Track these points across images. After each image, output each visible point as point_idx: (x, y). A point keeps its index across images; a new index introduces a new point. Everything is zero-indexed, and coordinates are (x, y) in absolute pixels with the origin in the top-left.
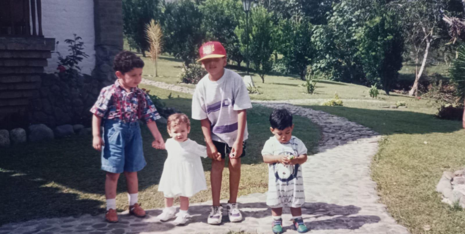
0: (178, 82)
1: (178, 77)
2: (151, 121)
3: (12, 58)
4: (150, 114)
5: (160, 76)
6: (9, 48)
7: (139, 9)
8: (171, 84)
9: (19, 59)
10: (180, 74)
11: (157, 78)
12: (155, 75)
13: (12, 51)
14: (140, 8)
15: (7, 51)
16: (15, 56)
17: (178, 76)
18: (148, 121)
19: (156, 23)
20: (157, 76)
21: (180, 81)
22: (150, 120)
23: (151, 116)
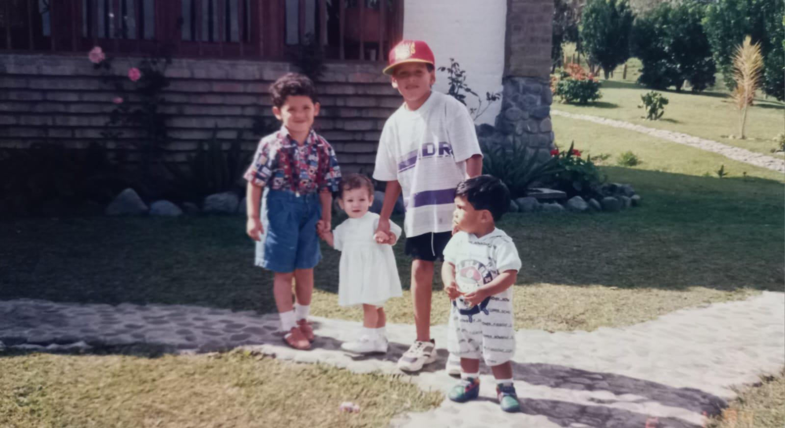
0: (773, 151)
1: (775, 141)
2: (327, 191)
3: (356, 95)
4: (329, 181)
5: (750, 139)
6: (351, 80)
7: (747, 20)
8: (759, 152)
9: (366, 96)
10: (779, 135)
11: (742, 140)
12: (740, 136)
13: (356, 85)
14: (748, 18)
15: (347, 84)
16: (360, 92)
17: (775, 138)
18: (323, 190)
19: (752, 43)
20: (743, 138)
21: (778, 148)
22: (326, 189)
23: (329, 184)
